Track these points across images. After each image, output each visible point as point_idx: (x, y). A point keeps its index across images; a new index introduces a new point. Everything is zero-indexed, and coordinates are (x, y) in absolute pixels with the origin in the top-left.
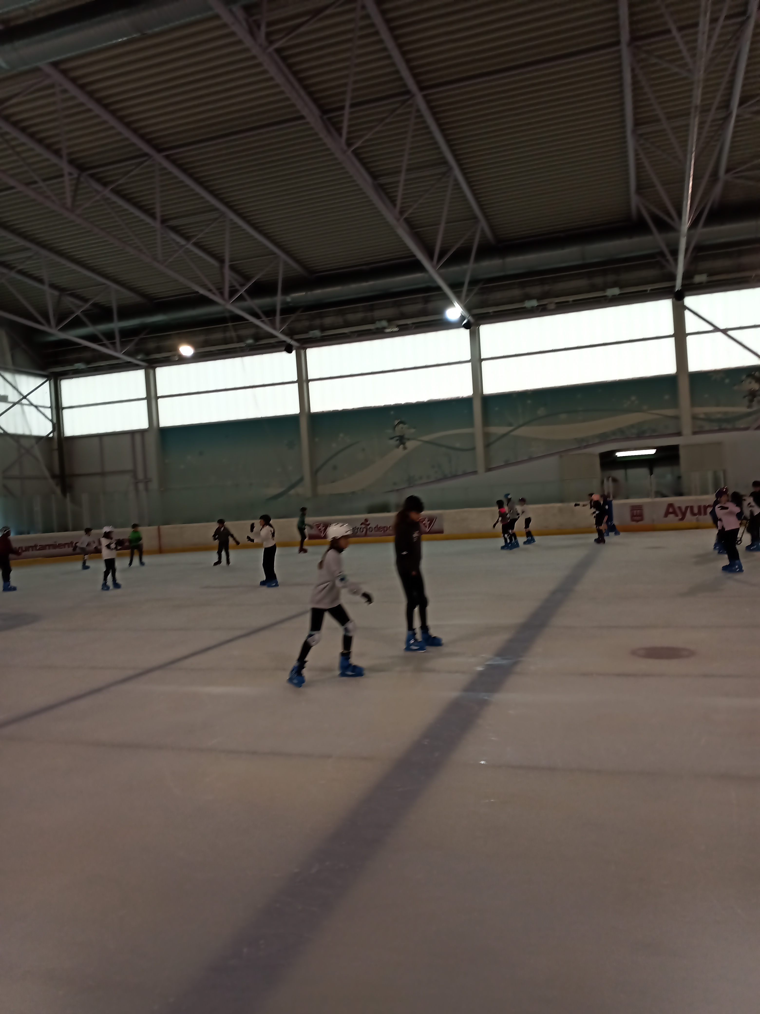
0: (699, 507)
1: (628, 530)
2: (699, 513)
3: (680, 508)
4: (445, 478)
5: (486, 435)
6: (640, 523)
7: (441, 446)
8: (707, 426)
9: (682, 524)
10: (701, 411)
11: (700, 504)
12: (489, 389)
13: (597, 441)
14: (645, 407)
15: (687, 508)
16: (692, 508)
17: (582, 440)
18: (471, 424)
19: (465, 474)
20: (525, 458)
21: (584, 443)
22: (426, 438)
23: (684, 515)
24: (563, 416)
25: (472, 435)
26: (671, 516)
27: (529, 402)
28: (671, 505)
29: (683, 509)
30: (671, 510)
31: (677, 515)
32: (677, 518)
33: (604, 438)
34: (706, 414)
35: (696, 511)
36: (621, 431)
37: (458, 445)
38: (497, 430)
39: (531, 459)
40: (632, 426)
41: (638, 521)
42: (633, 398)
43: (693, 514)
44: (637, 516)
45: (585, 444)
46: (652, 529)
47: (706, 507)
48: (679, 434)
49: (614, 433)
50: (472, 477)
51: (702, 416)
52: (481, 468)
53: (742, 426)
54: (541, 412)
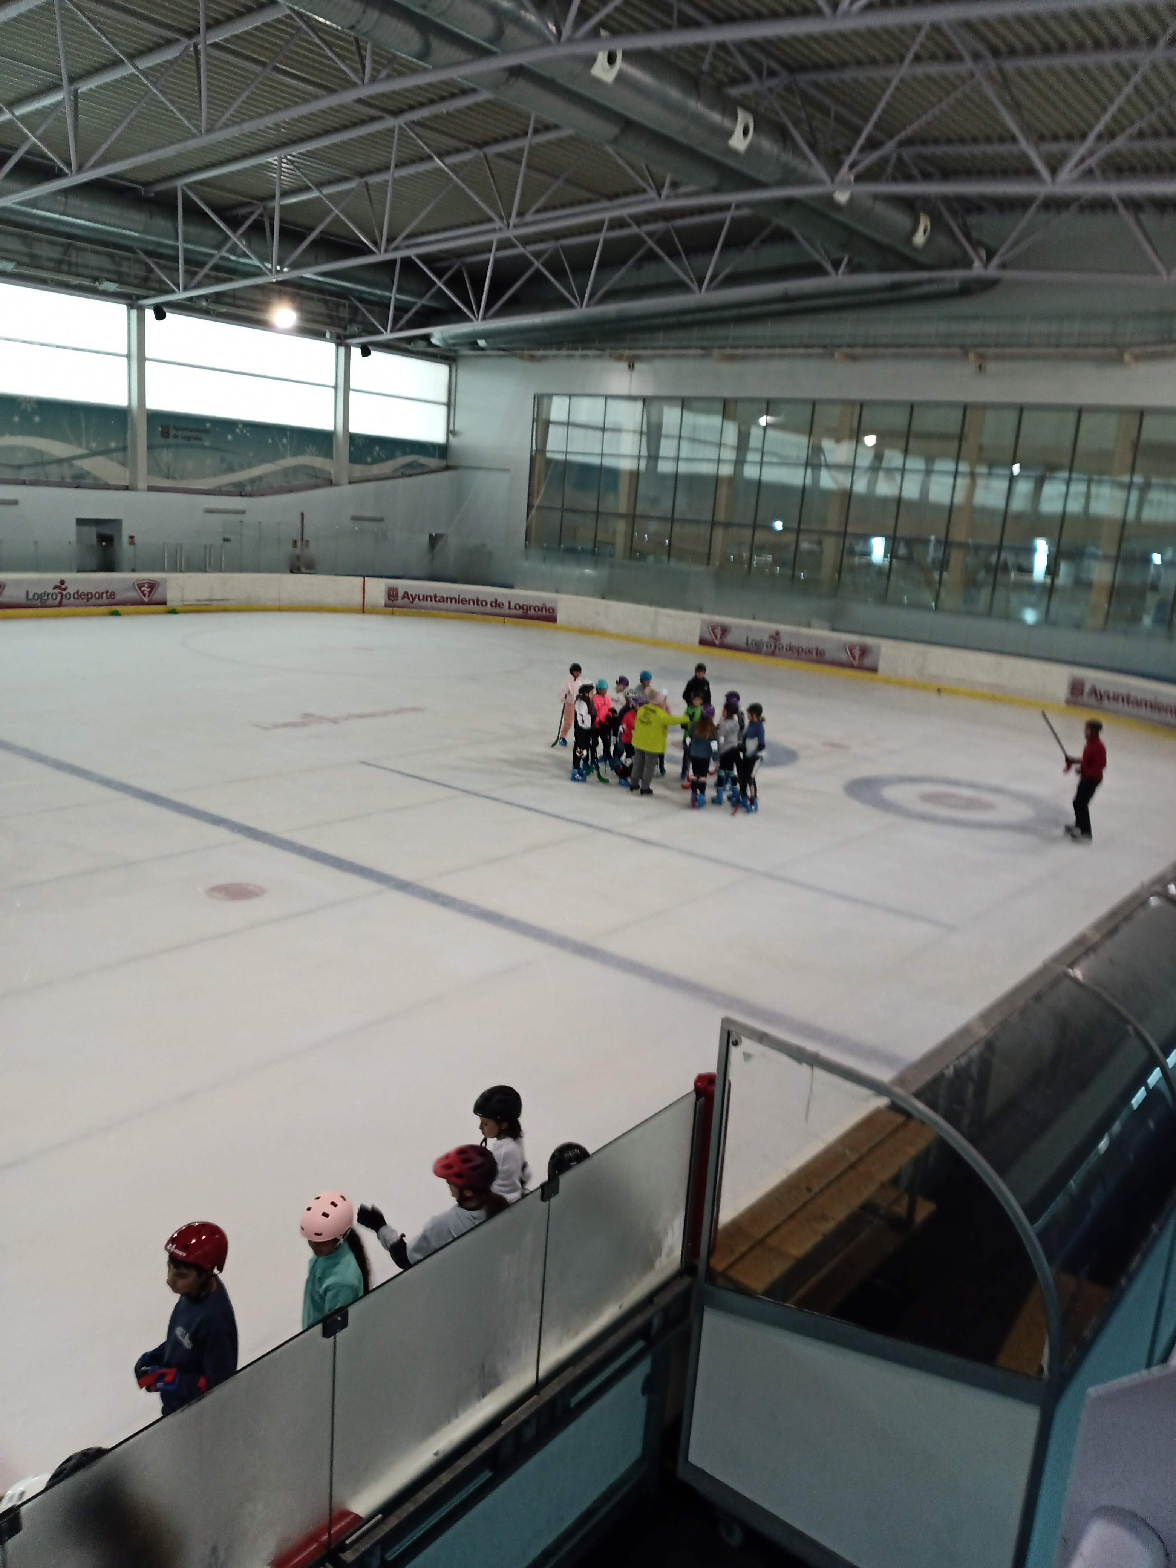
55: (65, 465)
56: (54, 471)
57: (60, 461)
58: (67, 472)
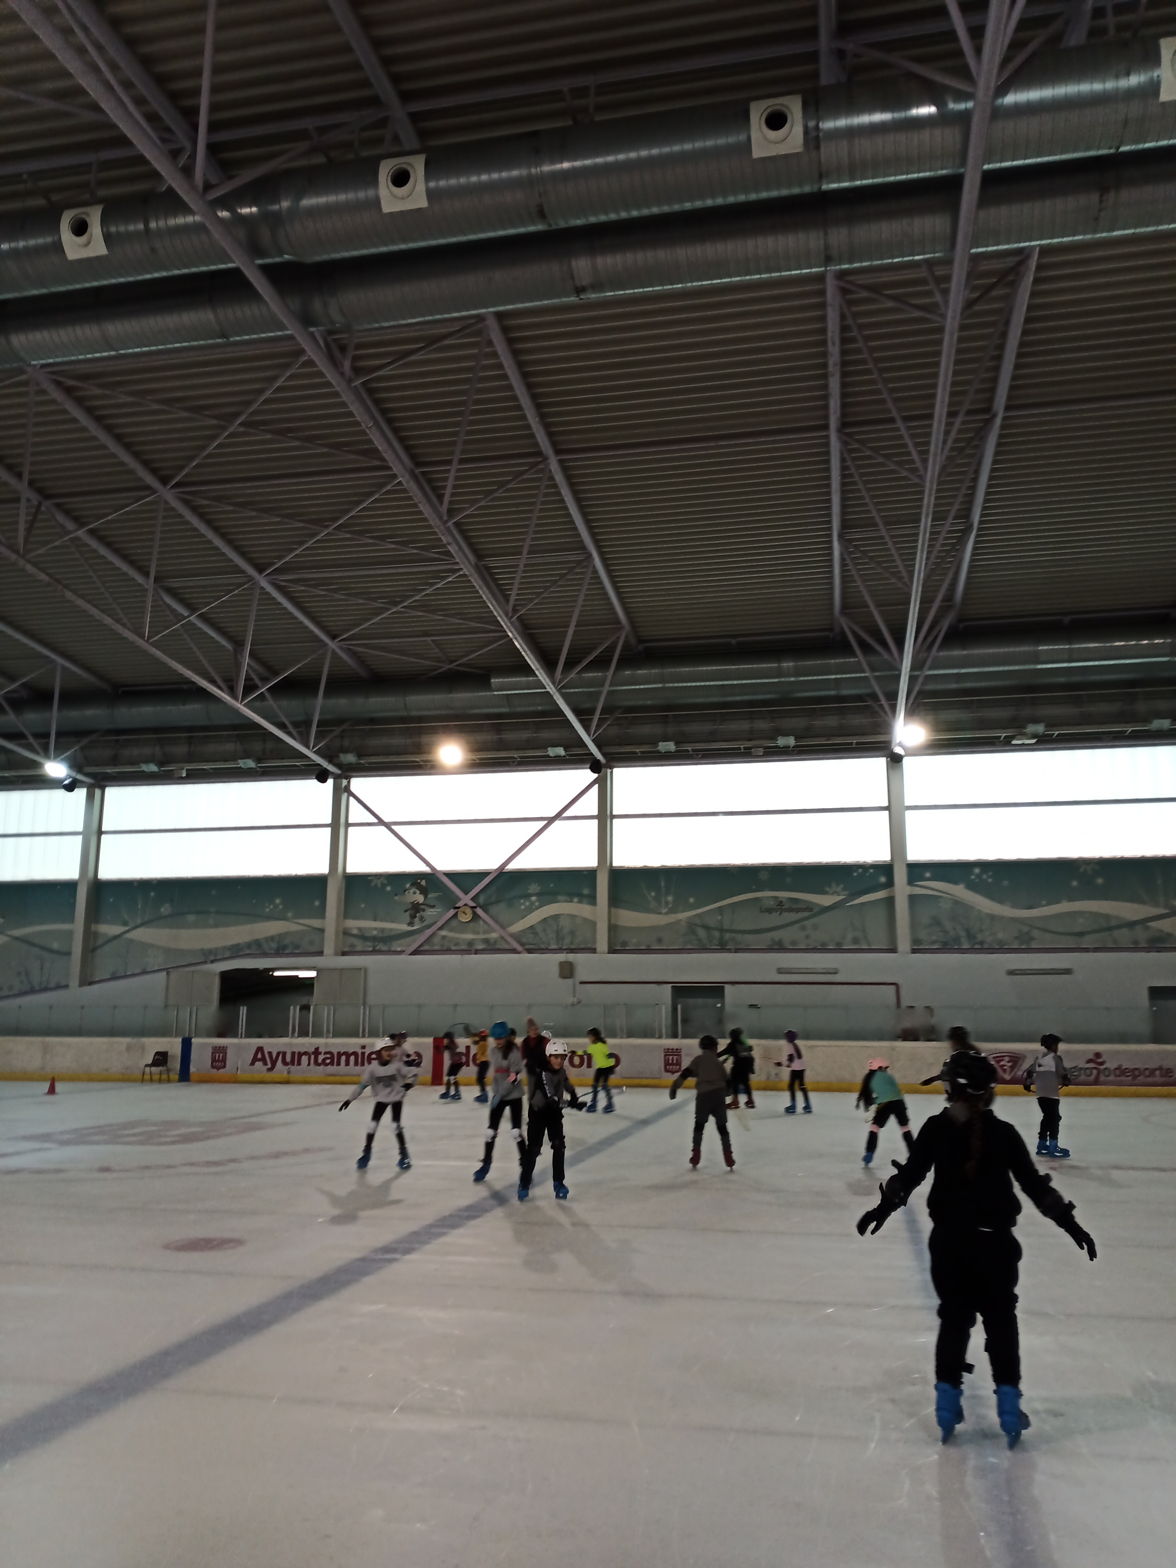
0: (293, 1053)
1: (205, 1080)
2: (292, 1063)
3: (270, 1053)
4: (32, 991)
5: (89, 935)
6: (221, 1070)
7: (34, 945)
8: (359, 946)
9: (269, 1076)
10: (353, 924)
11: (294, 1050)
12: (108, 871)
13: (228, 954)
14: (290, 915)
15: (278, 1054)
16: (284, 1054)
17: (211, 952)
18: (71, 919)
19: (58, 987)
20: (137, 971)
21: (211, 956)
22: (17, 932)
23: (274, 1063)
24: (191, 918)
25: (70, 934)
26: (259, 1064)
27: (152, 894)
28: (260, 1049)
29: (274, 1056)
30: (259, 1055)
31: (265, 1064)
32: (266, 1068)
33: (236, 951)
34: (360, 929)
35: (288, 1059)
36: (257, 943)
37: (55, 946)
38: (108, 929)
39: (144, 972)
40: (272, 938)
41: (218, 1068)
42: (278, 901)
43: (285, 1063)
44: (219, 1061)
45: (212, 958)
46: (235, 1080)
47: (300, 1055)
48: (320, 953)
49: (249, 945)
50: (61, 993)
51: (355, 932)
52: (74, 982)
53: (399, 950)
54: (165, 909)
55: (1138, 928)
56: (1123, 936)
57: (1131, 925)
58: (1141, 935)
